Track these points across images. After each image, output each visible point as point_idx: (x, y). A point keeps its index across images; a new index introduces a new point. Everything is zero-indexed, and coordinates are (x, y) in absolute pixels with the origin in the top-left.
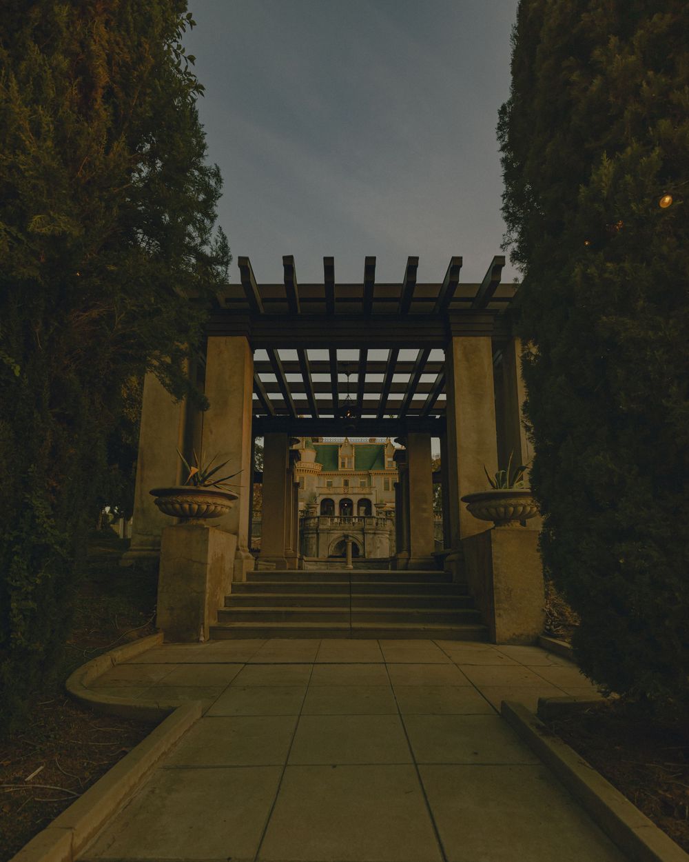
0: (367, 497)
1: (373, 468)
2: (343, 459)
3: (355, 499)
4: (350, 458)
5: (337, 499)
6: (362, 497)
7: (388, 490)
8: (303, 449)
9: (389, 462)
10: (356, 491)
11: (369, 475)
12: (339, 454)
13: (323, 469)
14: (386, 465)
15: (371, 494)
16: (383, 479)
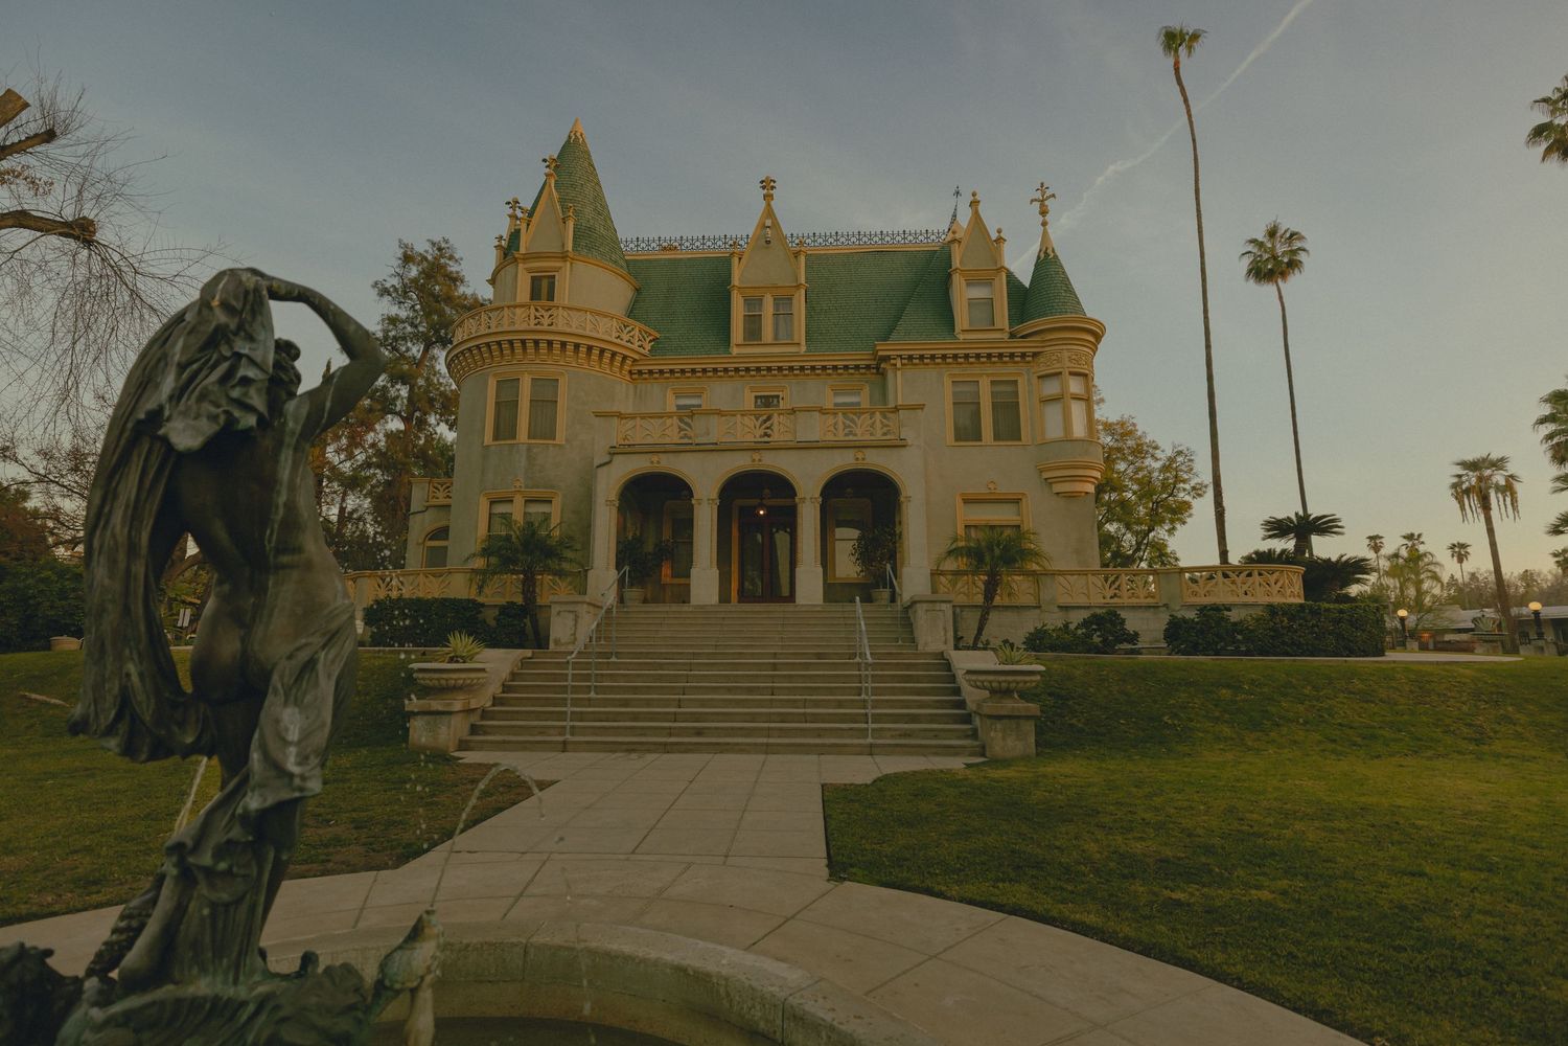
0: (875, 460)
1: (894, 335)
2: (753, 302)
3: (808, 476)
4: (783, 301)
5: (705, 479)
6: (844, 461)
7: (977, 436)
8: (564, 257)
9: (972, 303)
10: (814, 428)
11: (878, 369)
12: (736, 281)
13: (658, 347)
14: (962, 318)
15: (901, 445)
16: (948, 382)
